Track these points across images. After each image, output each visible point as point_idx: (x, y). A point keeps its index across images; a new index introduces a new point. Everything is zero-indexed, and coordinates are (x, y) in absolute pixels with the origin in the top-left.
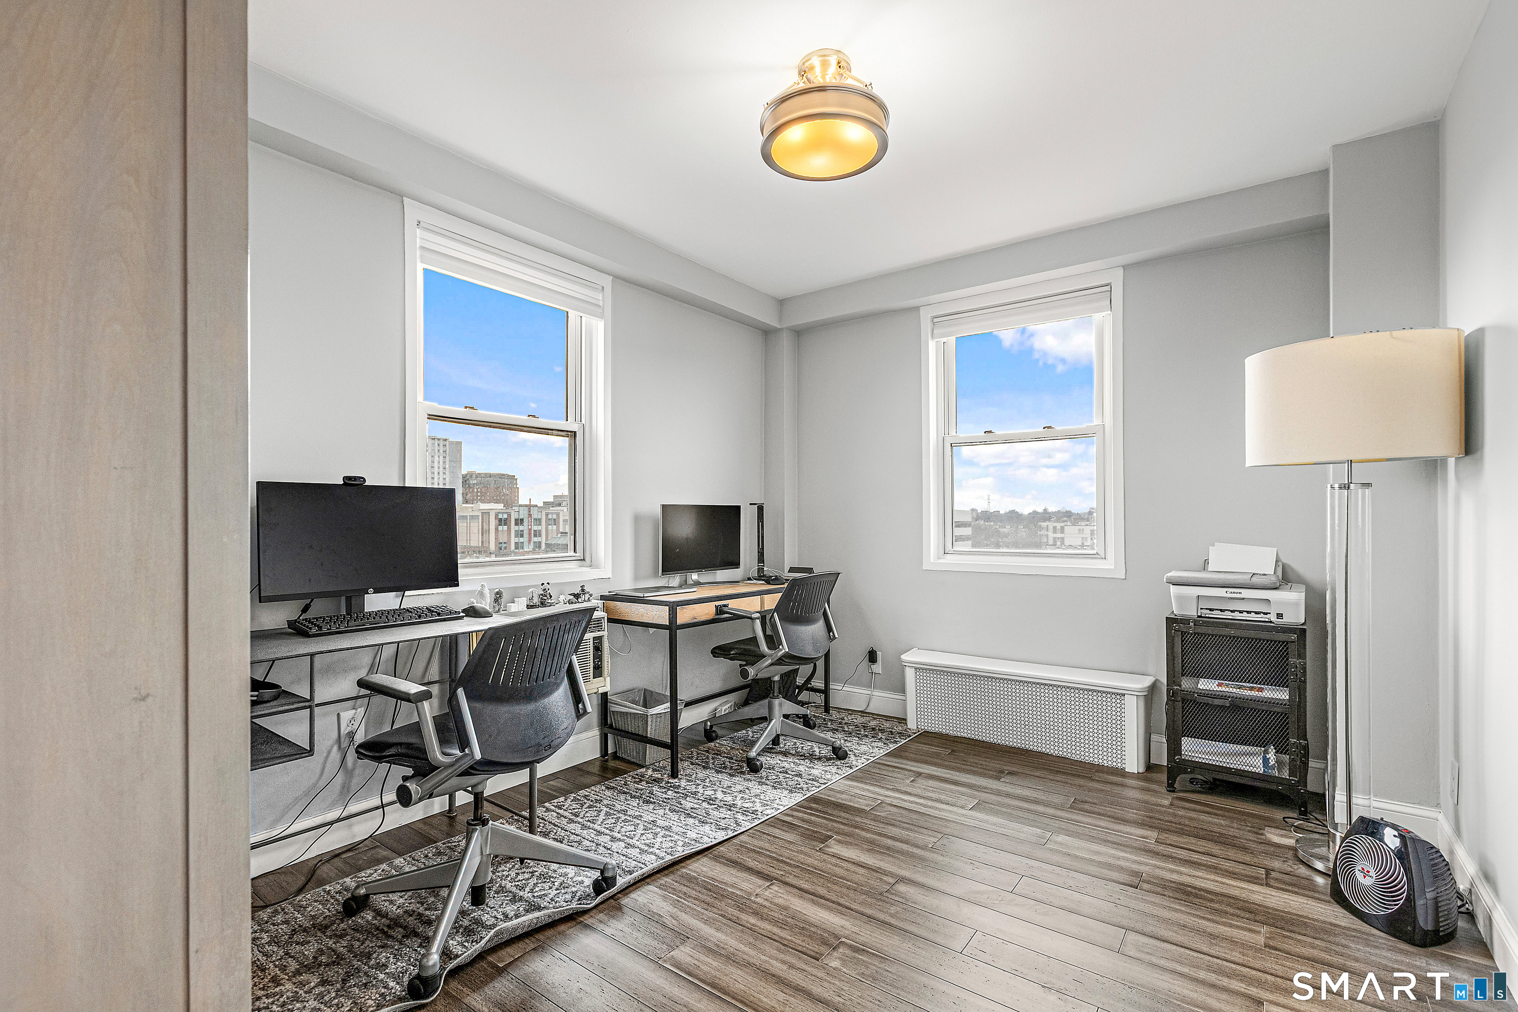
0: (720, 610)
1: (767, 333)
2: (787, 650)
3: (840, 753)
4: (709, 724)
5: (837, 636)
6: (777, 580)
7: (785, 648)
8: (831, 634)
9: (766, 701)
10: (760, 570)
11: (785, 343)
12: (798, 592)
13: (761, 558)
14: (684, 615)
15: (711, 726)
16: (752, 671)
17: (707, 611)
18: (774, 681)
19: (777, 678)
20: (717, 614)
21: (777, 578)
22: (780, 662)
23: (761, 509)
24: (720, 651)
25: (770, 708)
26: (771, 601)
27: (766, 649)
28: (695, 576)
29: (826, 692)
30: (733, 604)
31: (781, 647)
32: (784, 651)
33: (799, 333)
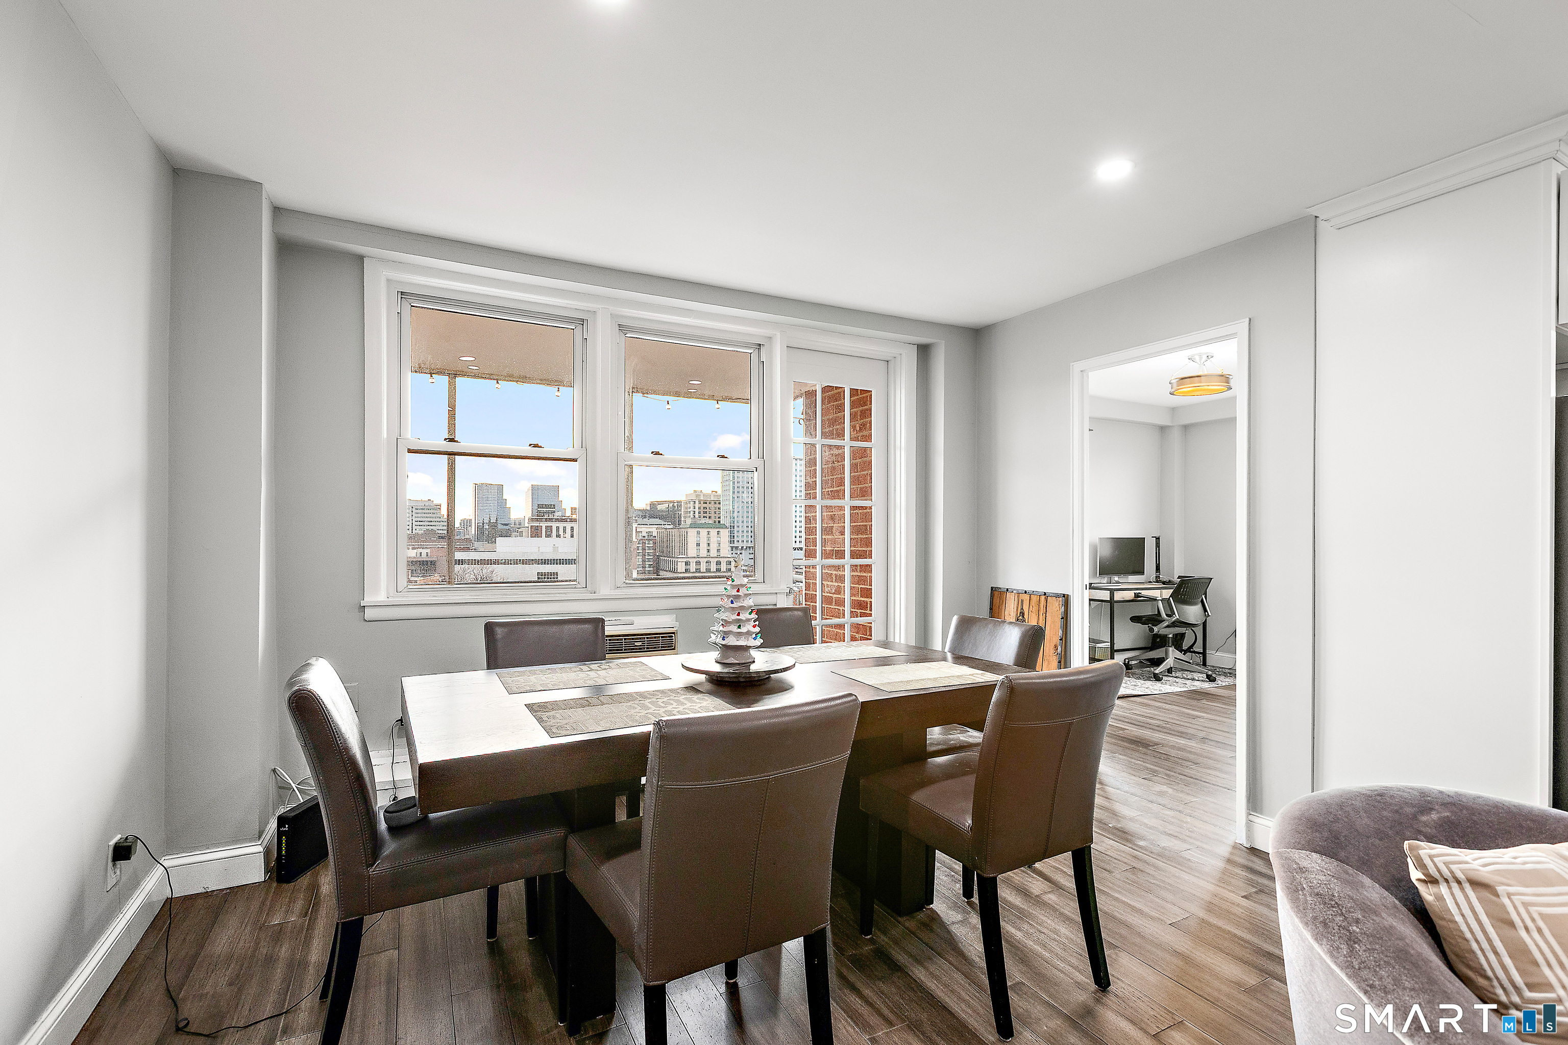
0: (1137, 595)
1: (1163, 429)
2: (1178, 617)
3: (1211, 678)
4: (1127, 660)
5: (1210, 614)
6: (1170, 582)
7: (1177, 616)
8: (1206, 613)
9: (1164, 648)
10: (1157, 577)
11: (1175, 436)
12: (1184, 590)
13: (1158, 569)
14: (1118, 596)
15: (1128, 662)
16: (1156, 629)
17: (1130, 595)
18: (1169, 638)
19: (1171, 636)
20: (1135, 597)
21: (1170, 581)
22: (1174, 625)
23: (1158, 539)
24: (1135, 619)
25: (1167, 653)
26: (1167, 593)
27: (1165, 616)
28: (1116, 579)
29: (1204, 654)
30: (1144, 593)
31: (1174, 616)
32: (1176, 618)
33: (1186, 428)
